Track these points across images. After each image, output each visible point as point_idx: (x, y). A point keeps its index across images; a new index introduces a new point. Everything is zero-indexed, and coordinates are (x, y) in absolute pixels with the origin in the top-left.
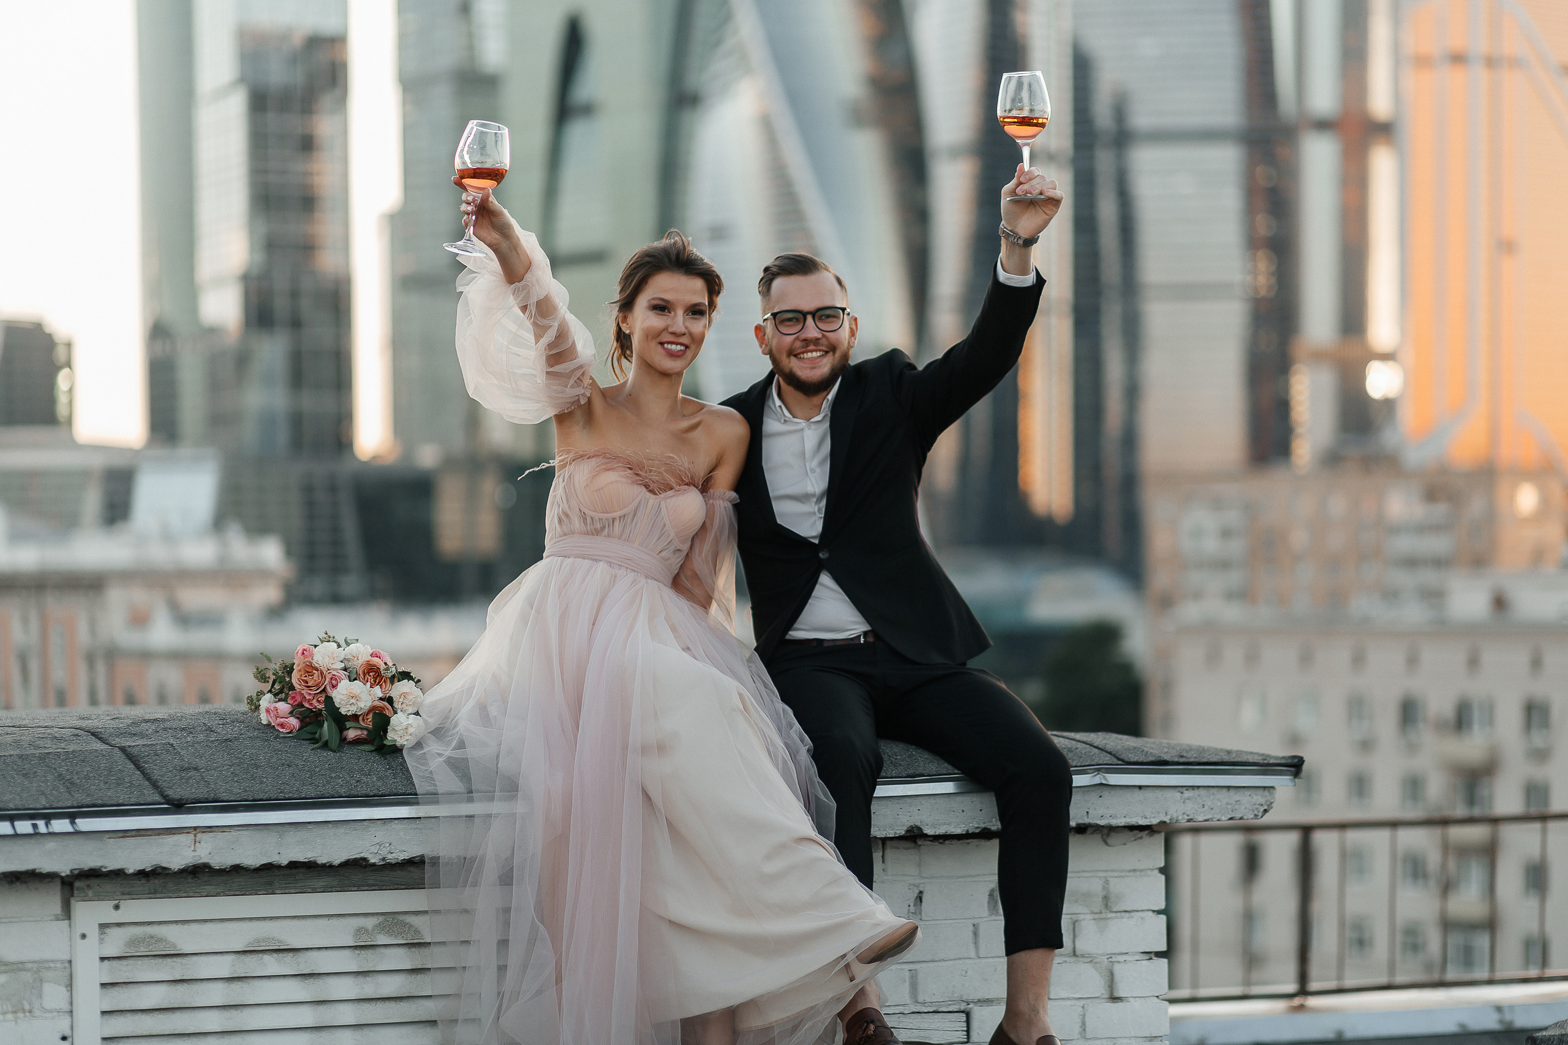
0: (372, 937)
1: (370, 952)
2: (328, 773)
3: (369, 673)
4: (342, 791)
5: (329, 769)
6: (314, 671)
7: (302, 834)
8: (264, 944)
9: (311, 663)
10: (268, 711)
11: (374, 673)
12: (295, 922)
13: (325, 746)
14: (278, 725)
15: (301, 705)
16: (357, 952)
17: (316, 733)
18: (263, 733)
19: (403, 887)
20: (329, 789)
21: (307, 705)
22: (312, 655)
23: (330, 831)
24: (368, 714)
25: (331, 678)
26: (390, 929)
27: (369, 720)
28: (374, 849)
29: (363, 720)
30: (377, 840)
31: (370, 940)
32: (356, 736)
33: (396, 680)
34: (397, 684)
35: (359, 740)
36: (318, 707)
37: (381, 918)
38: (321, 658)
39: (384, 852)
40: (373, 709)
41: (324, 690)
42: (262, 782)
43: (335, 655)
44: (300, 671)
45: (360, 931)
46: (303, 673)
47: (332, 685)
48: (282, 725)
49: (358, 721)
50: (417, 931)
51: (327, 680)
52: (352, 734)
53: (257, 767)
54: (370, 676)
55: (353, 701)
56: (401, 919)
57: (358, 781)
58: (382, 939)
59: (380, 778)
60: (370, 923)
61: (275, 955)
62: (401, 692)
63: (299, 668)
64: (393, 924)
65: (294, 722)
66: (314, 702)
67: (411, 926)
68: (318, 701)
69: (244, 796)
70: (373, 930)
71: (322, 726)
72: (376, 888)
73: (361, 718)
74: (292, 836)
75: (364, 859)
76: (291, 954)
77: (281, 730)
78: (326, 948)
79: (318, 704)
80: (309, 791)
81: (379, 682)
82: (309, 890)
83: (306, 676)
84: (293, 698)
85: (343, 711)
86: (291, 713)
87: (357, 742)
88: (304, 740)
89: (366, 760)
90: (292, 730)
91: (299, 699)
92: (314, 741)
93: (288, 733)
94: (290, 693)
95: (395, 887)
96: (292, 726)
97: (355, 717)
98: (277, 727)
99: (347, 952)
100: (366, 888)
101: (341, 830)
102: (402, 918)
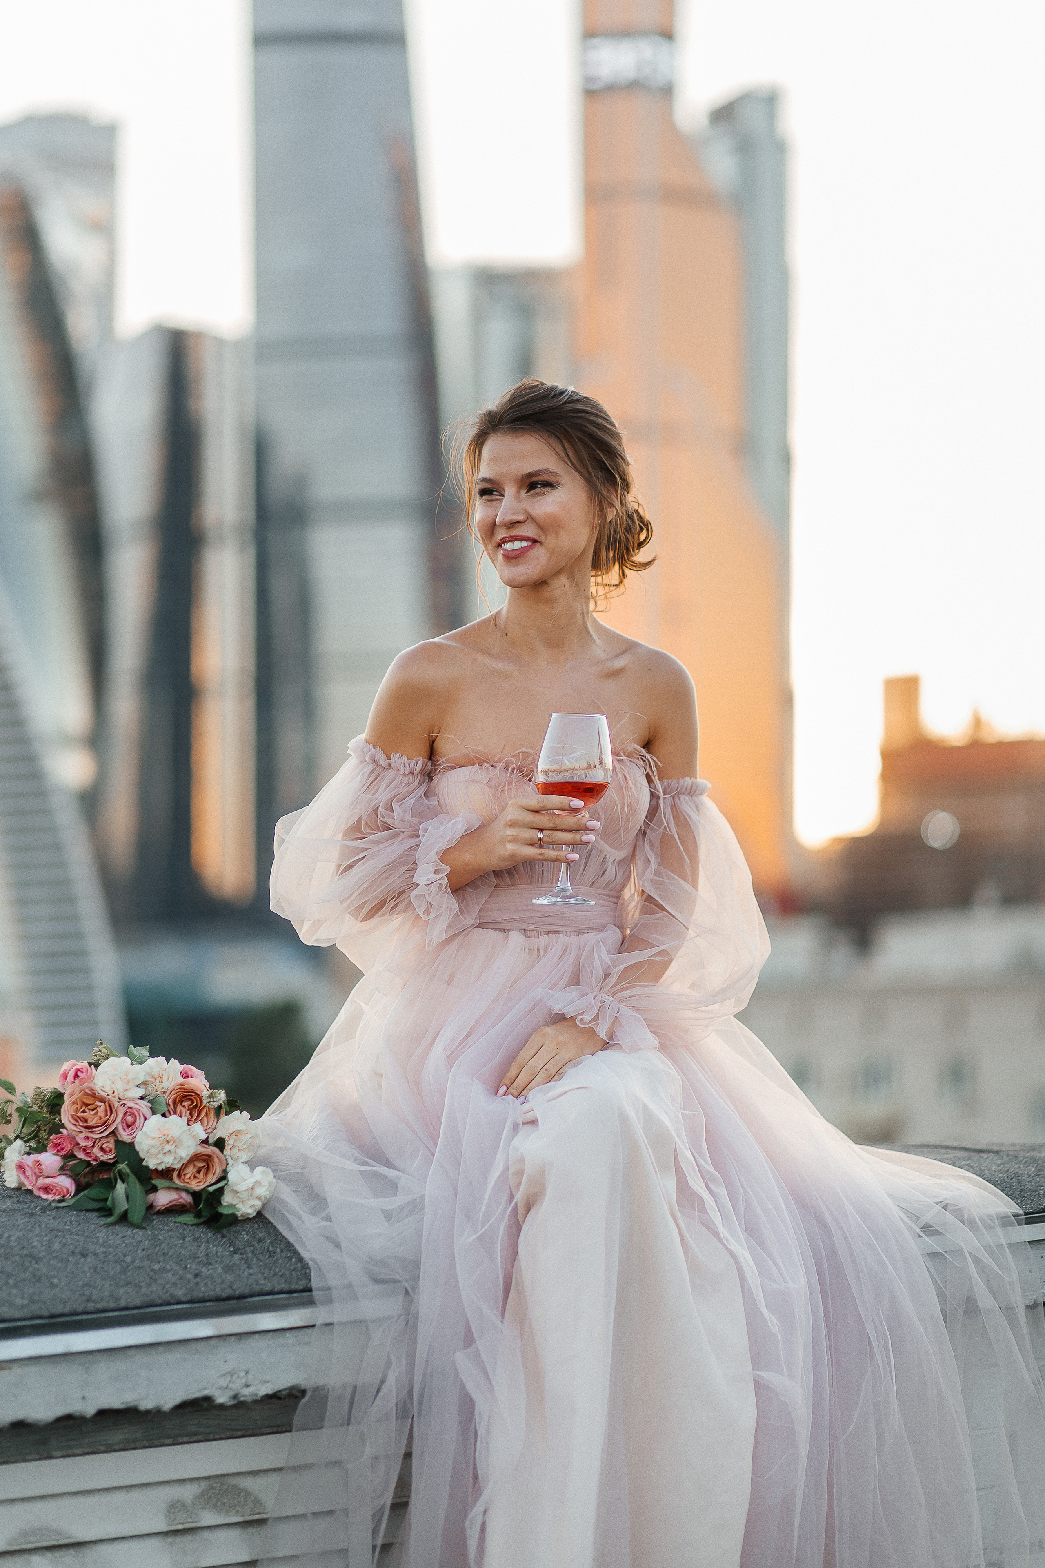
0: (193, 1516)
1: (188, 1538)
2: (146, 1263)
3: (181, 1102)
4: (180, 1293)
5: (148, 1257)
6: (99, 1104)
7: (118, 1365)
8: (33, 1539)
9: (92, 1090)
10: (20, 1167)
11: (189, 1103)
12: (79, 1500)
13: (124, 1218)
14: (40, 1189)
15: (70, 1156)
16: (170, 1540)
17: (106, 1200)
18: (18, 1202)
19: (239, 1433)
20: (156, 1292)
21: (81, 1155)
22: (91, 1078)
23: (159, 1357)
24: (185, 1166)
25: (125, 1114)
26: (218, 1500)
27: (188, 1176)
28: (223, 1382)
29: (179, 1176)
30: (228, 1368)
31: (190, 1520)
32: (170, 1202)
33: (223, 1111)
34: (224, 1119)
35: (175, 1208)
36: (102, 1158)
37: (204, 1485)
38: (108, 1083)
39: (237, 1385)
40: (195, 1158)
41: (113, 1133)
42: (53, 1285)
43: (130, 1077)
44: (74, 1103)
45: (175, 1507)
46: (79, 1106)
47: (127, 1124)
48: (47, 1189)
49: (171, 1179)
50: (257, 1502)
51: (120, 1116)
52: (163, 1198)
53: (37, 1260)
54: (184, 1106)
55: (168, 1147)
56: (232, 1483)
57: (196, 1276)
58: (208, 1518)
59: (228, 1269)
60: (188, 1493)
61: (49, 1555)
62: (231, 1131)
63: (74, 1098)
64: (222, 1491)
65: (66, 1183)
66: (96, 1151)
67: (248, 1494)
68: (102, 1149)
69: (34, 1309)
70: (194, 1504)
71: (112, 1186)
72: (200, 1437)
73: (175, 1174)
74: (104, 1370)
75: (208, 1399)
76: (72, 1552)
77: (45, 1196)
78: (124, 1538)
79: (102, 1153)
80: (128, 1296)
81: (198, 1116)
82: (103, 1448)
83: (84, 1112)
84: (56, 1145)
85: (152, 1163)
86: (62, 1169)
87: (173, 1210)
88: (87, 1211)
89: (195, 1240)
90: (64, 1196)
91: (68, 1147)
92: (107, 1212)
93: (60, 1201)
94: (52, 1137)
95: (228, 1434)
96: (65, 1190)
97: (166, 1173)
98: (36, 1192)
99: (155, 1542)
100: (186, 1439)
101: (175, 1355)
102: (234, 1481)
